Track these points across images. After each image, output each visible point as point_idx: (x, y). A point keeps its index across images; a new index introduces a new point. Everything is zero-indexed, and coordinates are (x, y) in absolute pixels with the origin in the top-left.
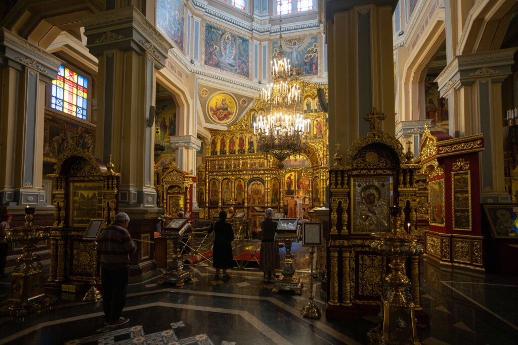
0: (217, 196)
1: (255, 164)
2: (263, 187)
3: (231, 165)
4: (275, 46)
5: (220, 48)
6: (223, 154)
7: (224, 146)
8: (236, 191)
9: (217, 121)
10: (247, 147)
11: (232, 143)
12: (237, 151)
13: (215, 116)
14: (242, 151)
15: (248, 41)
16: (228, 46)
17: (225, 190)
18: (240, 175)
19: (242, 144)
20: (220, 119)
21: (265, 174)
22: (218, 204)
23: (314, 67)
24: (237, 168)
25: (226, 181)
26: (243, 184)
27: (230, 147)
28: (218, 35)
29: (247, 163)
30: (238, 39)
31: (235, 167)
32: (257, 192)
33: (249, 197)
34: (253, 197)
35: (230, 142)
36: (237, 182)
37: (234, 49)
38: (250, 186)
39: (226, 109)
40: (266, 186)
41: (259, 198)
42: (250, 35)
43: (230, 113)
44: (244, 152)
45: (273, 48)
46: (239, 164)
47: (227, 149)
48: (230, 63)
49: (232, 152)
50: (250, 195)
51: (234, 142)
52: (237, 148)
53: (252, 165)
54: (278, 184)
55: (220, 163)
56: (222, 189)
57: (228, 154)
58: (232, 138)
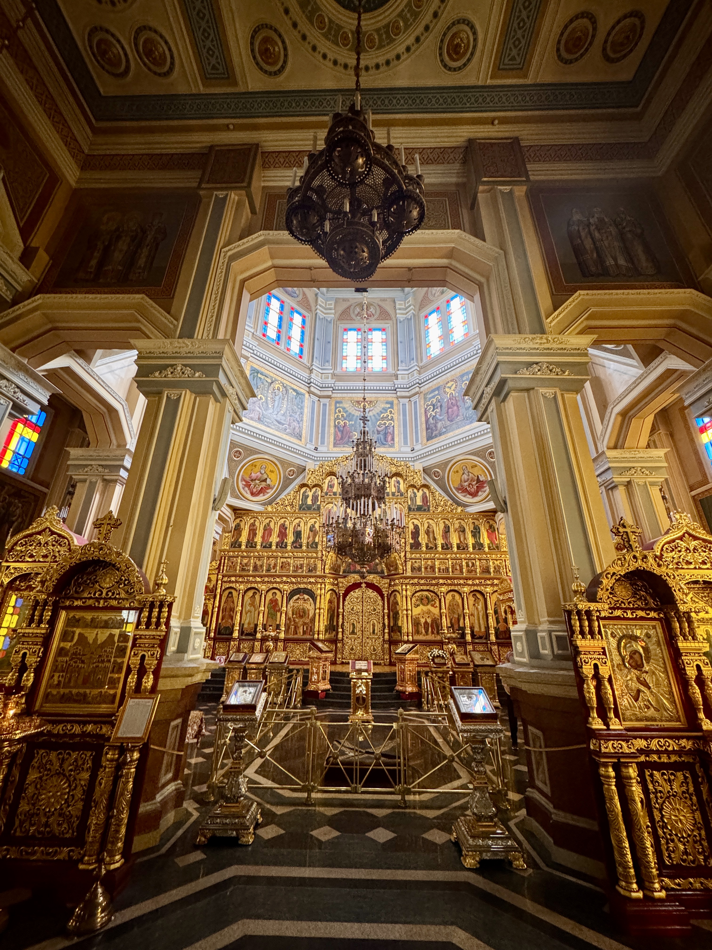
0: (232, 618)
1: (302, 566)
2: (313, 605)
3: (262, 566)
4: (338, 405)
5: (266, 399)
6: (252, 547)
7: (255, 535)
8: (267, 610)
9: (249, 496)
10: (290, 539)
11: (268, 530)
12: (274, 544)
13: (246, 489)
14: (282, 545)
15: (304, 395)
16: (277, 397)
17: (248, 608)
18: (276, 582)
19: (283, 534)
20: (252, 494)
21: (317, 583)
22: (232, 633)
23: (389, 438)
24: (272, 571)
25: (250, 593)
26: (280, 599)
27: (263, 537)
28: (265, 383)
29: (289, 564)
30: (291, 391)
31: (268, 570)
32: (302, 613)
33: (288, 622)
34: (294, 621)
35: (265, 530)
36: (270, 596)
37: (285, 402)
38: (291, 602)
39: (265, 480)
40: (318, 603)
41: (304, 624)
42: (307, 389)
43: (269, 487)
44: (286, 546)
45: (336, 408)
46: (275, 565)
47: (258, 539)
48: (278, 419)
49: (267, 546)
50: (289, 619)
51: (271, 530)
52: (274, 539)
53: (296, 568)
54: (336, 600)
55: (245, 561)
56: (242, 606)
57: (258, 547)
58: (268, 524)
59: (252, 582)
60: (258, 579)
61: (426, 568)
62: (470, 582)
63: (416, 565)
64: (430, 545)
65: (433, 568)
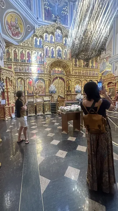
2: (44, 84)
3: (22, 69)
6: (16, 61)
7: (17, 56)
8: (27, 86)
12: (26, 60)
13: (10, 30)
14: (29, 61)
19: (29, 56)
21: (45, 76)
24: (27, 71)
25: (20, 80)
26: (32, 82)
27: (21, 57)
32: (40, 87)
34: (38, 89)
36: (28, 81)
38: (36, 83)
39: (18, 28)
40: (46, 84)
41: (42, 90)
43: (20, 33)
44: (31, 62)
47: (19, 58)
49: (23, 61)
50: (36, 89)
51: (24, 54)
52: (26, 58)
58: (22, 52)
59: (20, 75)
60: (22, 74)
61: (78, 73)
62: (90, 77)
63: (76, 72)
64: (80, 65)
65: (80, 73)
